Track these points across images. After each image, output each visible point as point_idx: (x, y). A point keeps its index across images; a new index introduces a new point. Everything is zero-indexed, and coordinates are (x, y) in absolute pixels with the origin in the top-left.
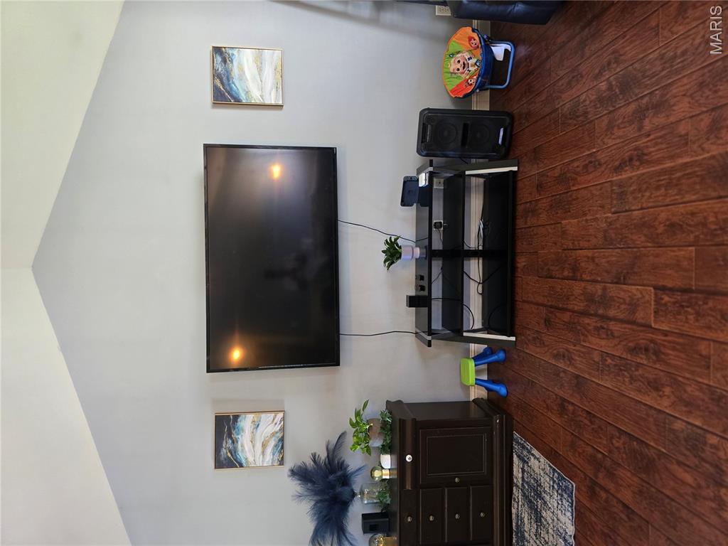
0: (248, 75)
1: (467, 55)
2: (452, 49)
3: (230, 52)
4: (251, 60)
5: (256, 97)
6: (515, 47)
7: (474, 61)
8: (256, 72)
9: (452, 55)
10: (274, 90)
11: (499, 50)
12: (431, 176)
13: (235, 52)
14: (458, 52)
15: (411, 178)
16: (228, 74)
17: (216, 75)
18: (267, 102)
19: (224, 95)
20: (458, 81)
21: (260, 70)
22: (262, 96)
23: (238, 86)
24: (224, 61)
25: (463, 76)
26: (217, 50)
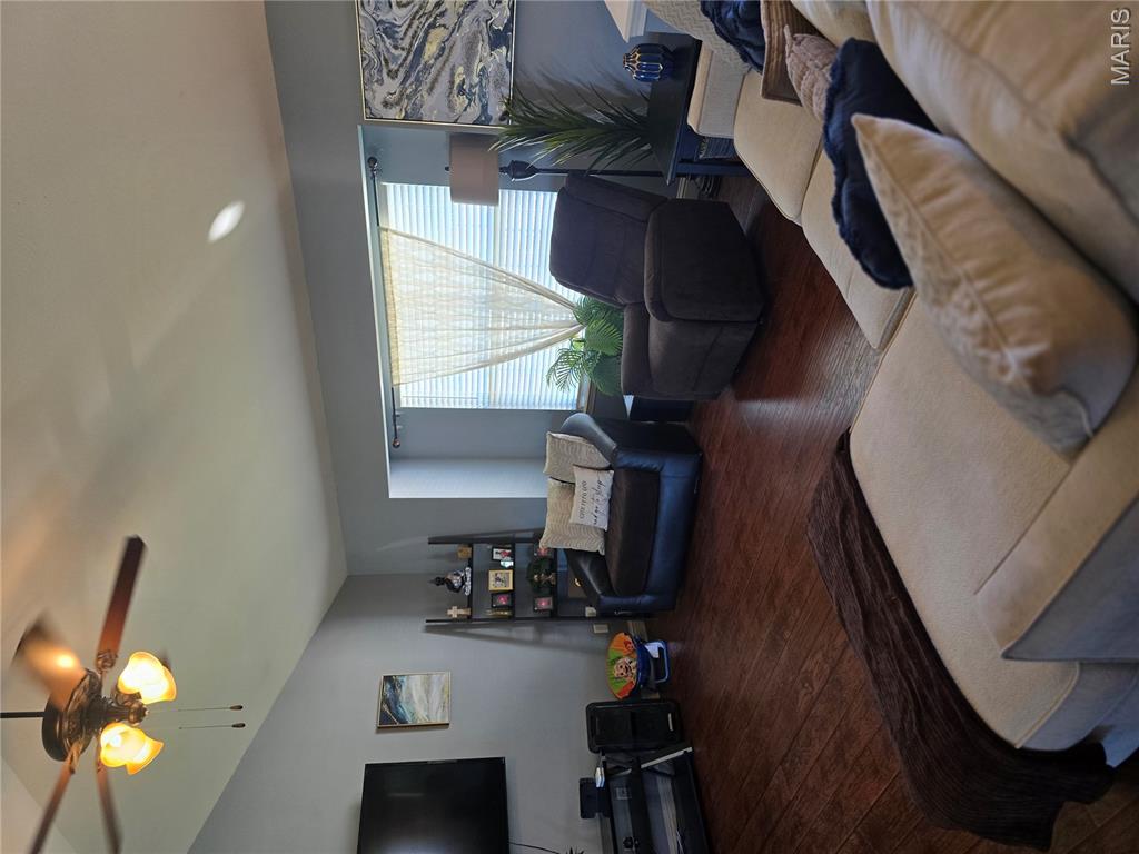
0: (416, 698)
1: (627, 660)
2: (613, 655)
3: (400, 679)
4: (419, 683)
5: (422, 718)
6: (666, 643)
7: (634, 664)
8: (424, 695)
9: (614, 662)
10: (440, 711)
11: (653, 648)
12: (608, 775)
13: (405, 679)
14: (619, 658)
15: (587, 779)
16: (396, 700)
17: (385, 701)
18: (433, 722)
19: (391, 719)
20: (623, 685)
21: (428, 692)
22: (428, 716)
23: (405, 709)
24: (394, 687)
25: (627, 679)
26: (388, 679)
